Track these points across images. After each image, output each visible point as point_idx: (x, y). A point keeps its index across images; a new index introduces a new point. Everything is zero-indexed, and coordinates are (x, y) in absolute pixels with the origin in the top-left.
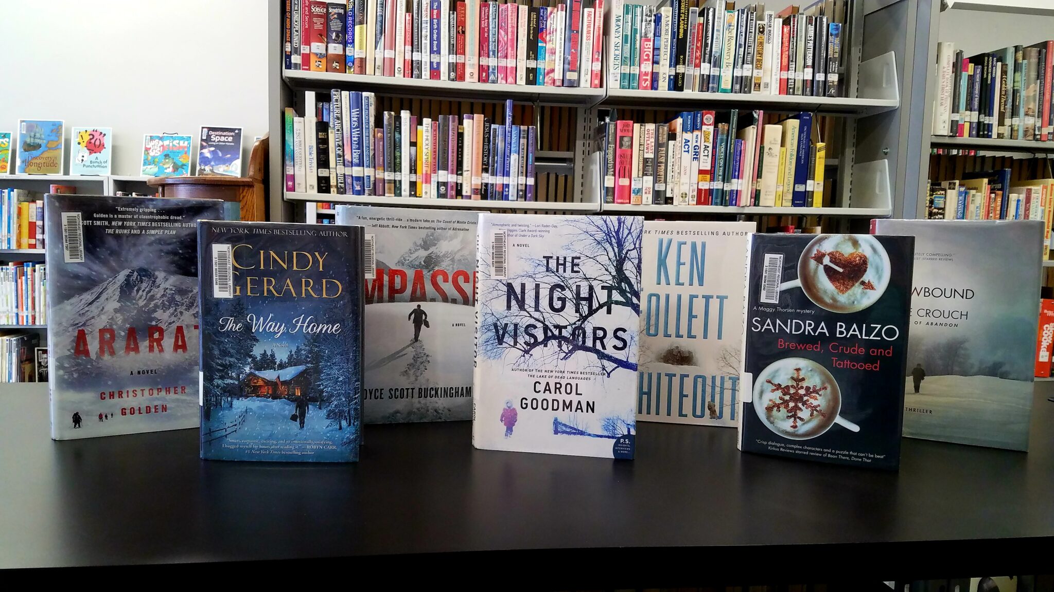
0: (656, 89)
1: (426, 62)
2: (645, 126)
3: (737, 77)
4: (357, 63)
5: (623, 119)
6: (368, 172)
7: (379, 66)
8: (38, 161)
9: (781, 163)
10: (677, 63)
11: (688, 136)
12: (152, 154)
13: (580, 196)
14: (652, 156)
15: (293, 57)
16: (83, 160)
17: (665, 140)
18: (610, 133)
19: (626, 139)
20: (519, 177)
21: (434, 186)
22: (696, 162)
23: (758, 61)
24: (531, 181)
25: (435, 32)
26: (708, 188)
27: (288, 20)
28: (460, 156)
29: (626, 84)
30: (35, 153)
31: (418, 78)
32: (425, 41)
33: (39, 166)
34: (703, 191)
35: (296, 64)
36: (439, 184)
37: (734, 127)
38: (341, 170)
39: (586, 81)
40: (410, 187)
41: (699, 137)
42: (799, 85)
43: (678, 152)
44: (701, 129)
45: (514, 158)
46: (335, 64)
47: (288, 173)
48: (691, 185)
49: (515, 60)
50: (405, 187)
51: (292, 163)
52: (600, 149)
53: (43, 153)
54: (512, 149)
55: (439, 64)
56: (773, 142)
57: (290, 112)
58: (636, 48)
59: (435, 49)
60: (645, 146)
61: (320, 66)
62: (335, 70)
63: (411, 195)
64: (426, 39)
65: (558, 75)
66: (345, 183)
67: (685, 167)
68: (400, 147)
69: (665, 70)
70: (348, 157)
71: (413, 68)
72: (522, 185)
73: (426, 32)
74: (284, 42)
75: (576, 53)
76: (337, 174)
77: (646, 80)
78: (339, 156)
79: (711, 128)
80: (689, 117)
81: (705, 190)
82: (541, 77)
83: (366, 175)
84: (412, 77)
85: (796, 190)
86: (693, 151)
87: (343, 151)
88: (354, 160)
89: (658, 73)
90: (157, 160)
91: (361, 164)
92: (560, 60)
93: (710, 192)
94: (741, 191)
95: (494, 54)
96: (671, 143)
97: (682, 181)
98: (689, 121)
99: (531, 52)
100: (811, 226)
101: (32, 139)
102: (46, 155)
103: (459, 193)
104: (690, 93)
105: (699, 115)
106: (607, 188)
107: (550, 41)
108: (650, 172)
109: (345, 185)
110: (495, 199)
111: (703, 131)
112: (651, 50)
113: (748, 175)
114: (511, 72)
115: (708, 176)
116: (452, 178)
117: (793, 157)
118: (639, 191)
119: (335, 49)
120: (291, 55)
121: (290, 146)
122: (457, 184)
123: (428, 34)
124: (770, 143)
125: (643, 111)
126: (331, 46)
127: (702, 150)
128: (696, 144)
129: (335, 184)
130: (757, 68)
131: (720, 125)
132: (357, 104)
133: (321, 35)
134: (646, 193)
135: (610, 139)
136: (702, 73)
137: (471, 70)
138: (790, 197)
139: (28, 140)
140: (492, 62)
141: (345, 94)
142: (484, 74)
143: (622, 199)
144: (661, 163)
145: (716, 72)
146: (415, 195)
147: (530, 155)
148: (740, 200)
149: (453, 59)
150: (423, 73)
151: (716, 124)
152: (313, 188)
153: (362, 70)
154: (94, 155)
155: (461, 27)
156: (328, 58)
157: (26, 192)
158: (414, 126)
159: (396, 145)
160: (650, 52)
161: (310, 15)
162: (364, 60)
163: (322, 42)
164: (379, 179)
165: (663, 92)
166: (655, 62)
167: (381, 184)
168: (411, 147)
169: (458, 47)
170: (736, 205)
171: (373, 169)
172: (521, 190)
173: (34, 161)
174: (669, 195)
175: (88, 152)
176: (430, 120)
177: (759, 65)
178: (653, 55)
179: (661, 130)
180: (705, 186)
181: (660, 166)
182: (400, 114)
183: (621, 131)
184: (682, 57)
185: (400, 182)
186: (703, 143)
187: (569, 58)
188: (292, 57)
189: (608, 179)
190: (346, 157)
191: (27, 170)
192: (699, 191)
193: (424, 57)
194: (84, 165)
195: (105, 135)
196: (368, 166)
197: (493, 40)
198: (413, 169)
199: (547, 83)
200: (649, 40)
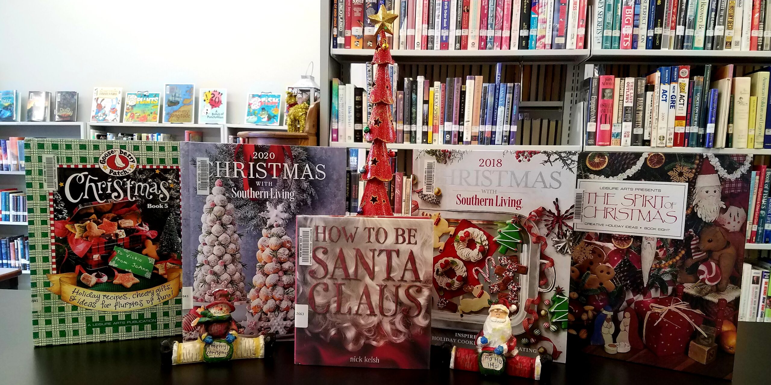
0: (636, 48)
1: (438, 37)
2: (625, 80)
3: (709, 37)
5: (606, 74)
7: (403, 42)
8: (177, 113)
9: (752, 109)
10: (656, 26)
11: (666, 87)
12: (253, 107)
13: (567, 139)
14: (631, 105)
16: (207, 113)
17: (644, 91)
18: (593, 86)
19: (607, 91)
20: (504, 125)
21: (441, 134)
22: (672, 110)
23: (730, 22)
24: (514, 128)
25: (446, 12)
26: (685, 132)
27: (335, 10)
28: (462, 110)
29: (608, 44)
30: (175, 108)
31: (431, 49)
32: (438, 20)
33: (178, 117)
34: (679, 135)
35: (341, 44)
36: (446, 133)
37: (708, 79)
39: (573, 43)
40: (423, 136)
41: (676, 88)
42: (767, 42)
43: (656, 100)
44: (677, 81)
45: (501, 110)
46: (369, 43)
47: (333, 127)
48: (668, 129)
49: (509, 31)
50: (419, 136)
51: (337, 120)
52: (584, 100)
53: (181, 107)
54: (500, 103)
55: (447, 37)
56: (743, 92)
57: (336, 81)
58: (618, 15)
59: (445, 26)
60: (625, 97)
61: (358, 45)
62: (369, 48)
63: (423, 142)
64: (438, 18)
65: (548, 41)
67: (663, 114)
68: (416, 105)
69: (643, 32)
71: (428, 41)
72: (506, 131)
73: (438, 12)
74: (332, 27)
75: (564, 22)
77: (627, 41)
79: (687, 81)
80: (667, 71)
81: (681, 133)
82: (533, 42)
84: (427, 49)
85: (767, 134)
86: (671, 100)
89: (637, 35)
90: (257, 112)
92: (550, 28)
93: (685, 135)
95: (491, 27)
96: (649, 94)
97: (660, 126)
98: (667, 74)
99: (524, 23)
101: (173, 98)
102: (182, 109)
103: (460, 138)
104: (665, 51)
105: (676, 69)
106: (589, 132)
107: (542, 12)
108: (630, 118)
110: (484, 144)
111: (679, 82)
112: (632, 16)
114: (506, 41)
115: (684, 122)
116: (455, 128)
117: (764, 105)
118: (619, 135)
119: (371, 31)
120: (337, 37)
121: (335, 107)
122: (459, 132)
123: (440, 14)
124: (741, 92)
125: (629, 65)
126: (367, 29)
127: (679, 99)
128: (673, 94)
130: (728, 29)
131: (695, 78)
133: (359, 21)
134: (625, 136)
135: (593, 91)
136: (677, 34)
137: (473, 40)
138: (762, 140)
139: (171, 99)
140: (490, 33)
142: (483, 43)
143: (602, 142)
144: (639, 111)
145: (690, 32)
146: (427, 142)
147: (515, 107)
148: (716, 143)
149: (459, 33)
150: (435, 45)
151: (691, 76)
152: (351, 138)
154: (215, 109)
155: (466, 7)
156: (364, 38)
157: (169, 135)
158: (427, 88)
159: (412, 104)
160: (630, 17)
161: (351, 6)
162: (392, 38)
163: (360, 27)
164: (400, 131)
165: (642, 50)
166: (636, 26)
167: (400, 134)
168: (425, 105)
169: (462, 24)
170: (712, 147)
171: (395, 123)
172: (506, 136)
173: (175, 114)
174: (646, 138)
175: (210, 107)
176: (439, 82)
177: (730, 26)
178: (634, 20)
179: (639, 83)
180: (681, 130)
181: (638, 113)
182: (417, 78)
183: (603, 84)
184: (659, 20)
185: (415, 132)
186: (679, 94)
187: (558, 26)
188: (338, 38)
189: (590, 125)
191: (170, 120)
192: (676, 134)
193: (437, 33)
194: (208, 116)
195: (222, 94)
197: (492, 15)
198: (425, 122)
199: (539, 47)
200: (630, 8)
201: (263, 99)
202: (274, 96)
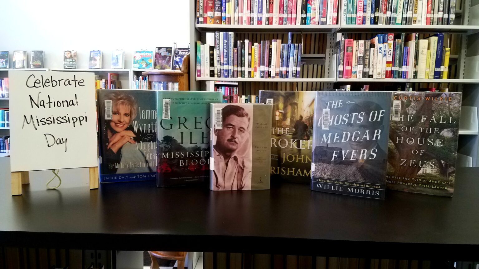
0: (365, 24)
1: (256, 17)
2: (359, 41)
3: (404, 17)
4: (227, 20)
5: (349, 39)
6: (230, 67)
7: (236, 20)
9: (428, 57)
10: (375, 11)
11: (381, 45)
12: (137, 59)
13: (328, 75)
14: (362, 55)
15: (200, 18)
17: (369, 48)
18: (342, 45)
19: (349, 48)
20: (293, 67)
21: (258, 72)
22: (385, 58)
23: (415, 9)
24: (299, 69)
25: (260, 3)
26: (391, 70)
27: (198, 2)
28: (270, 59)
29: (350, 22)
31: (252, 24)
32: (256, 8)
35: (201, 21)
36: (261, 72)
37: (403, 41)
38: (219, 67)
39: (330, 21)
40: (248, 73)
41: (386, 46)
42: (436, 20)
43: (376, 53)
44: (387, 42)
45: (291, 59)
46: (217, 21)
47: (198, 69)
48: (382, 69)
49: (295, 15)
50: (246, 73)
51: (200, 64)
52: (337, 53)
54: (291, 55)
55: (261, 18)
56: (424, 48)
57: (199, 43)
58: (355, 6)
59: (260, 11)
60: (359, 51)
61: (211, 22)
62: (217, 23)
63: (248, 77)
65: (317, 20)
66: (221, 72)
67: (380, 60)
68: (244, 56)
69: (369, 15)
70: (222, 61)
71: (251, 20)
72: (294, 71)
74: (196, 12)
75: (325, 9)
76: (217, 69)
77: (360, 20)
78: (219, 61)
79: (392, 42)
80: (382, 36)
81: (389, 71)
82: (309, 21)
83: (229, 69)
84: (250, 24)
85: (436, 71)
86: (384, 52)
87: (220, 59)
88: (225, 62)
89: (365, 17)
90: (139, 61)
91: (227, 64)
92: (318, 13)
93: (392, 72)
94: (408, 71)
95: (286, 12)
96: (372, 49)
97: (378, 67)
98: (381, 38)
99: (304, 10)
100: (444, 88)
103: (269, 75)
104: (381, 25)
105: (386, 35)
106: (340, 71)
107: (313, 4)
108: (361, 63)
109: (221, 73)
110: (282, 78)
112: (363, 6)
113: (412, 63)
114: (294, 20)
115: (391, 65)
116: (266, 69)
117: (434, 55)
118: (356, 72)
119: (218, 14)
121: (199, 57)
122: (269, 71)
123: (257, 5)
124: (422, 48)
125: (361, 34)
126: (216, 13)
127: (388, 52)
128: (385, 49)
129: (217, 73)
130: (415, 13)
131: (396, 40)
132: (227, 37)
133: (212, 8)
134: (359, 73)
135: (342, 48)
136: (387, 16)
137: (275, 19)
138: (433, 74)
140: (285, 16)
141: (221, 33)
142: (281, 21)
143: (347, 76)
144: (367, 59)
145: (394, 15)
146: (251, 77)
147: (299, 57)
148: (407, 76)
149: (267, 15)
150: (255, 22)
151: (394, 39)
152: (208, 75)
153: (229, 22)
155: (271, 1)
156: (215, 18)
157: (99, 76)
158: (250, 46)
159: (242, 55)
160: (362, 7)
161: (207, 0)
162: (230, 18)
163: (212, 11)
164: (235, 71)
165: (368, 25)
166: (364, 12)
167: (236, 73)
168: (249, 56)
169: (270, 11)
170: (406, 78)
171: (233, 66)
172: (294, 73)
174: (370, 74)
176: (257, 43)
177: (415, 11)
178: (364, 8)
179: (367, 43)
180: (389, 69)
182: (244, 41)
183: (347, 44)
184: (377, 9)
185: (244, 71)
186: (388, 49)
187: (322, 11)
189: (340, 67)
190: (221, 61)
192: (387, 71)
193: (255, 15)
196: (231, 65)
197: (286, 6)
198: (250, 66)
199: (312, 23)
200: (361, 1)
201: (142, 54)
202: (149, 52)
